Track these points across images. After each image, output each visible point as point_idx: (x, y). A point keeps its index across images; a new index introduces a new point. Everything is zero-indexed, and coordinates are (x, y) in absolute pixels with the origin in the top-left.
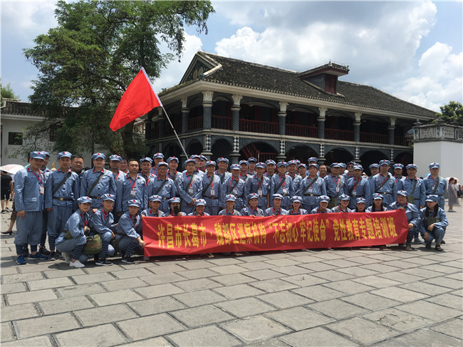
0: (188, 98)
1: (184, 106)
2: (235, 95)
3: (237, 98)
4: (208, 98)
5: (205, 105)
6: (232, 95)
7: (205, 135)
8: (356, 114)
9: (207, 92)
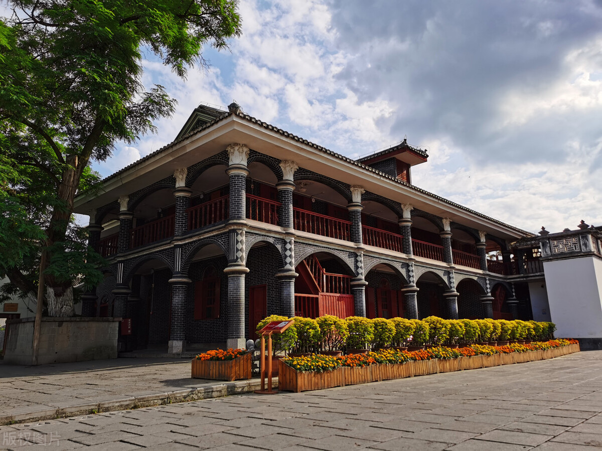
0: (189, 169)
1: (181, 183)
2: (286, 161)
3: (288, 169)
4: (239, 159)
5: (231, 173)
6: (279, 161)
7: (234, 231)
8: (444, 221)
9: (236, 148)
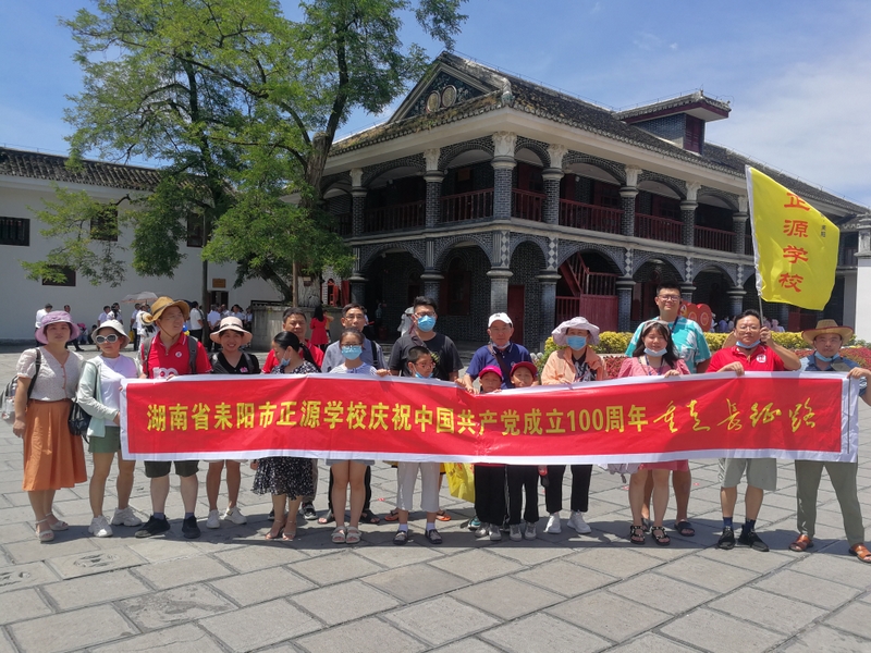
0: (442, 150)
1: (432, 166)
2: (555, 146)
3: (556, 154)
5: (497, 166)
6: (547, 145)
7: (499, 232)
9: (504, 137)
